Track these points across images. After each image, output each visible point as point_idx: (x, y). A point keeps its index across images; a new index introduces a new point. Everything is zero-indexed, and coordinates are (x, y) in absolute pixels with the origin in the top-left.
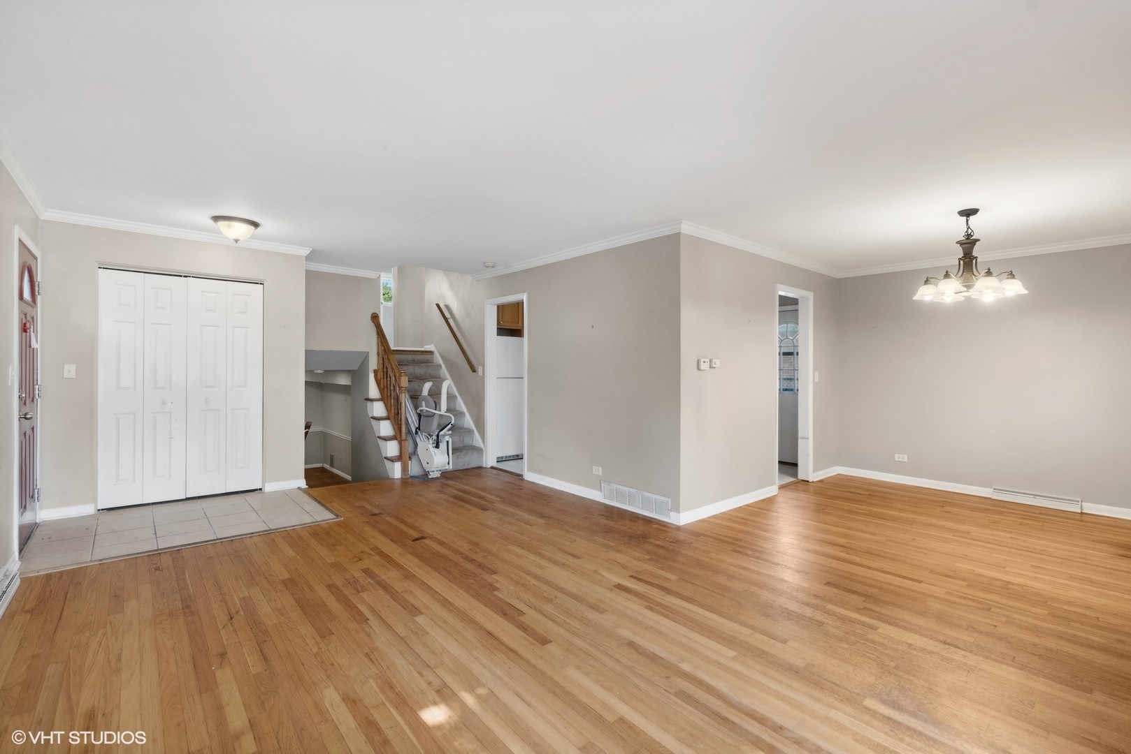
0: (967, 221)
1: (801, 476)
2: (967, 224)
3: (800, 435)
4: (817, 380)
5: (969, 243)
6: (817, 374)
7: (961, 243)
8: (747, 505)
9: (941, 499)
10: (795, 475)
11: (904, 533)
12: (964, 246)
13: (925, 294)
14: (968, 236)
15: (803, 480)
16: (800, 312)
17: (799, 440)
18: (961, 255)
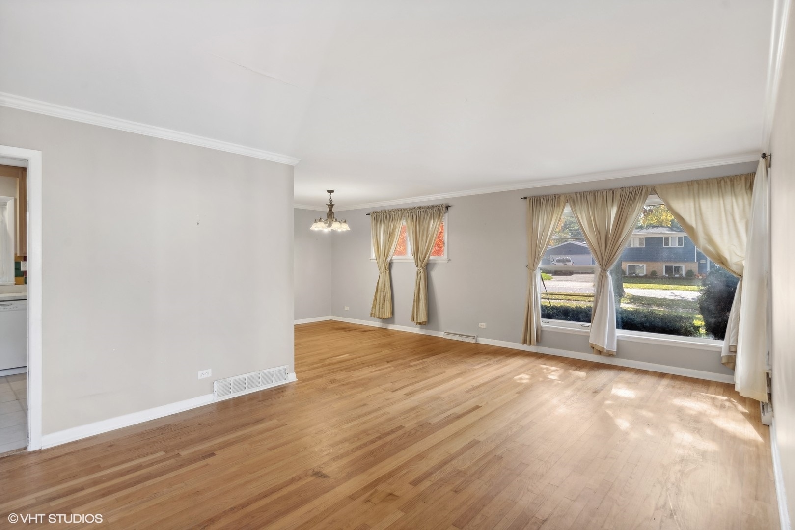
0: (330, 195)
2: (330, 197)
5: (331, 206)
7: (328, 205)
14: (331, 202)
18: (328, 211)
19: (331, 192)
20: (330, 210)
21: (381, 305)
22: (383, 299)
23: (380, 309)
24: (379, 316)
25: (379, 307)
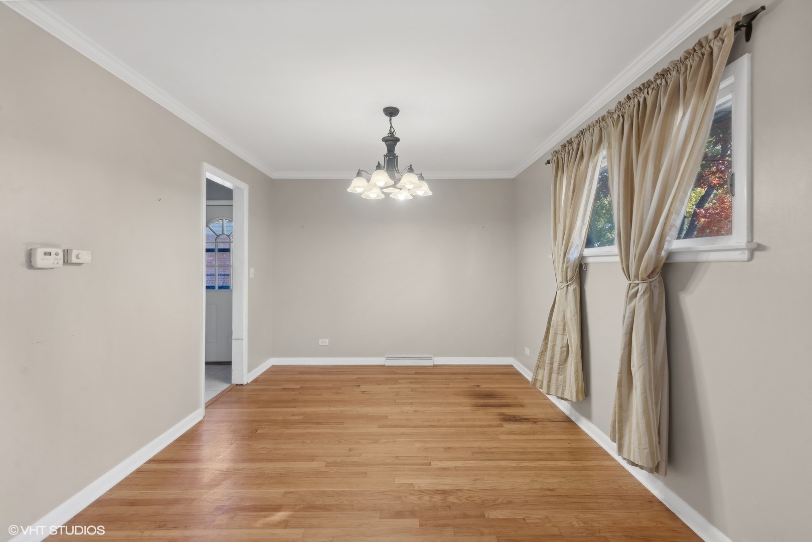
0: (390, 120)
1: (235, 380)
2: (391, 123)
3: (234, 336)
4: (252, 276)
5: (391, 141)
6: (252, 270)
7: (385, 140)
8: (151, 461)
9: (355, 377)
10: (228, 378)
11: (340, 442)
12: (388, 143)
13: (358, 186)
14: (392, 134)
15: (237, 385)
16: (234, 207)
17: (234, 342)
18: (386, 152)
19: (391, 112)
20: (391, 149)
21: (556, 365)
22: (561, 353)
23: (554, 376)
24: (563, 393)
25: (551, 369)
